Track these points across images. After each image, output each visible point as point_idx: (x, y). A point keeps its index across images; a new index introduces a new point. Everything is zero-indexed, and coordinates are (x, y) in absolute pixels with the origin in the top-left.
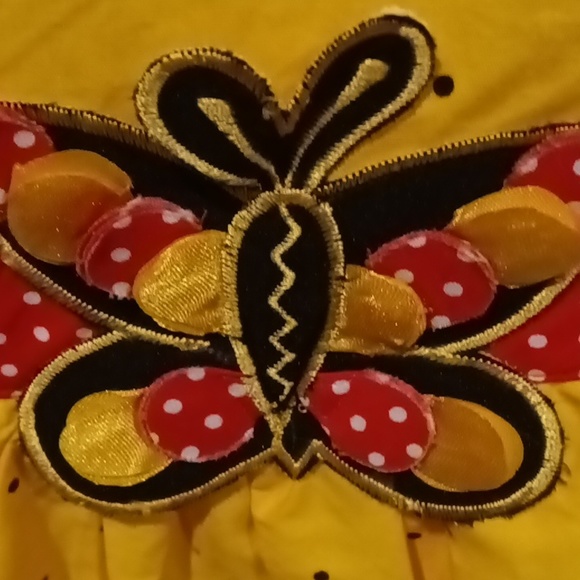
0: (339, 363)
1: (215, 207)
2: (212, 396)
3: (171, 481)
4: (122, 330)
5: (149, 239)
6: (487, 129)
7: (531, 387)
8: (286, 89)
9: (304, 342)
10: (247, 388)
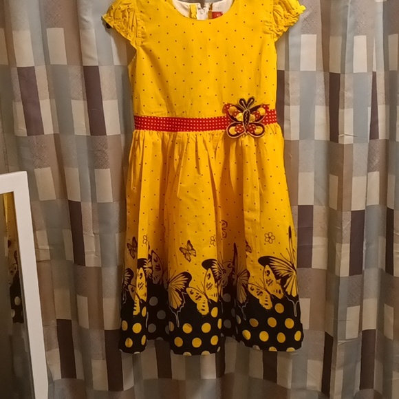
0: (250, 124)
1: (242, 111)
2: (240, 127)
3: (238, 134)
4: (235, 122)
5: (238, 113)
6: (258, 104)
7: (264, 124)
8: (247, 101)
9: (247, 122)
10: (243, 126)
